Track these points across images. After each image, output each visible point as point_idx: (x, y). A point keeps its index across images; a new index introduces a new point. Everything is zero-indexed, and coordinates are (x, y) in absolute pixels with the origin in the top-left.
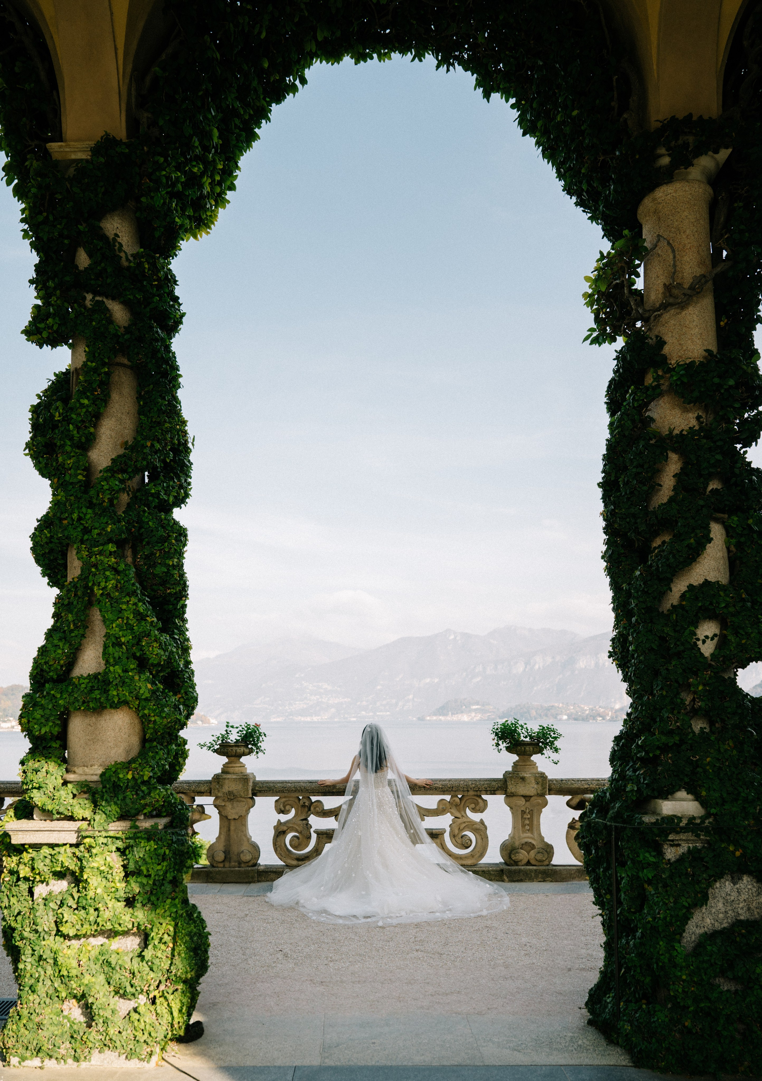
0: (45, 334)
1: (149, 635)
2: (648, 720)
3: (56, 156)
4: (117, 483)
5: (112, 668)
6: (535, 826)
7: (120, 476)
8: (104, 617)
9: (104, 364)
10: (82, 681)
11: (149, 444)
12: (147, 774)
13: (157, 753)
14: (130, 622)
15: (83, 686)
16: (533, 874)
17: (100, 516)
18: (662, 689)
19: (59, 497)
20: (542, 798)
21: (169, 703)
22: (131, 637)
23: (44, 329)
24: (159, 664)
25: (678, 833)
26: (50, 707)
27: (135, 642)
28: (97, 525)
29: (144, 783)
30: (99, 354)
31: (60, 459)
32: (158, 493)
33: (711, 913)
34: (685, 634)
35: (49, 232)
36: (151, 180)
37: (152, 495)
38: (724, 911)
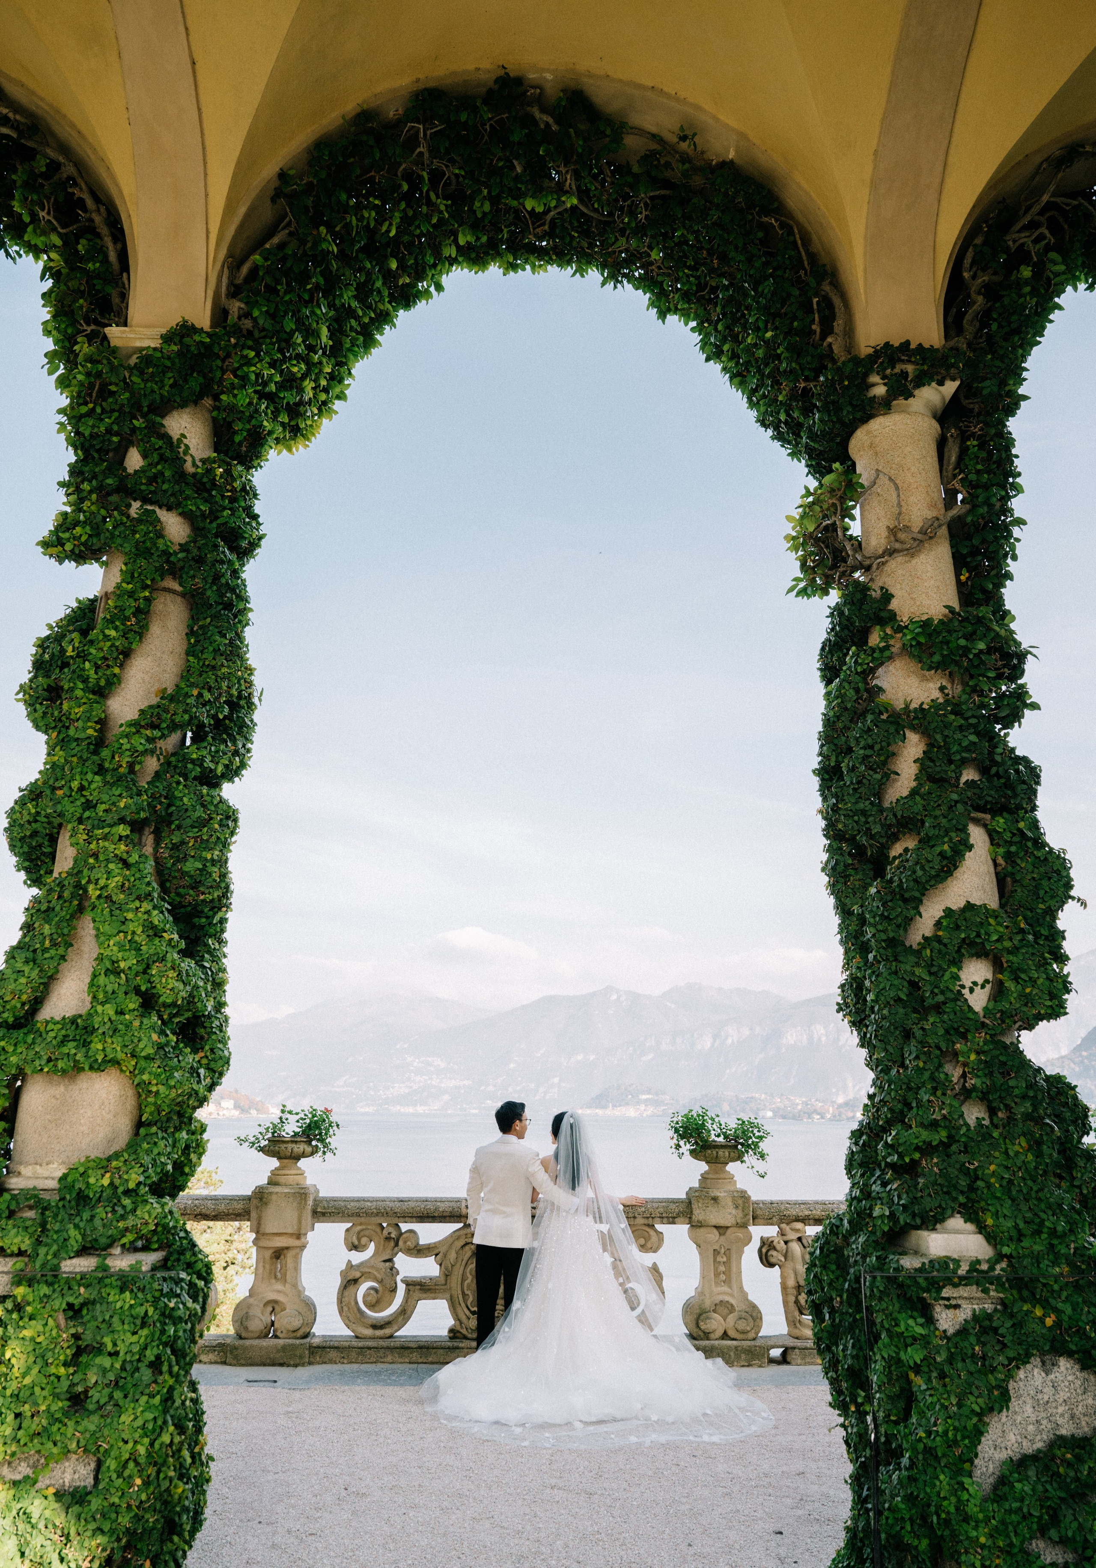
0: (69, 548)
1: (163, 959)
2: (900, 1106)
3: (117, 345)
4: (143, 741)
5: (99, 1008)
6: (734, 1276)
7: (148, 732)
8: (98, 929)
9: (145, 587)
10: (52, 1027)
11: (195, 692)
12: (134, 1177)
13: (155, 1143)
14: (136, 938)
15: (52, 1034)
16: (732, 1354)
17: (112, 785)
18: (917, 1058)
19: (56, 758)
20: (743, 1230)
21: (183, 1064)
22: (135, 962)
23: (68, 540)
24: (174, 1004)
25: (955, 1286)
27: (140, 968)
29: (127, 1192)
30: (140, 574)
31: (65, 706)
32: (202, 760)
33: (1014, 1424)
34: (946, 978)
35: (93, 426)
36: (236, 376)
37: (193, 761)
38: (1033, 1418)
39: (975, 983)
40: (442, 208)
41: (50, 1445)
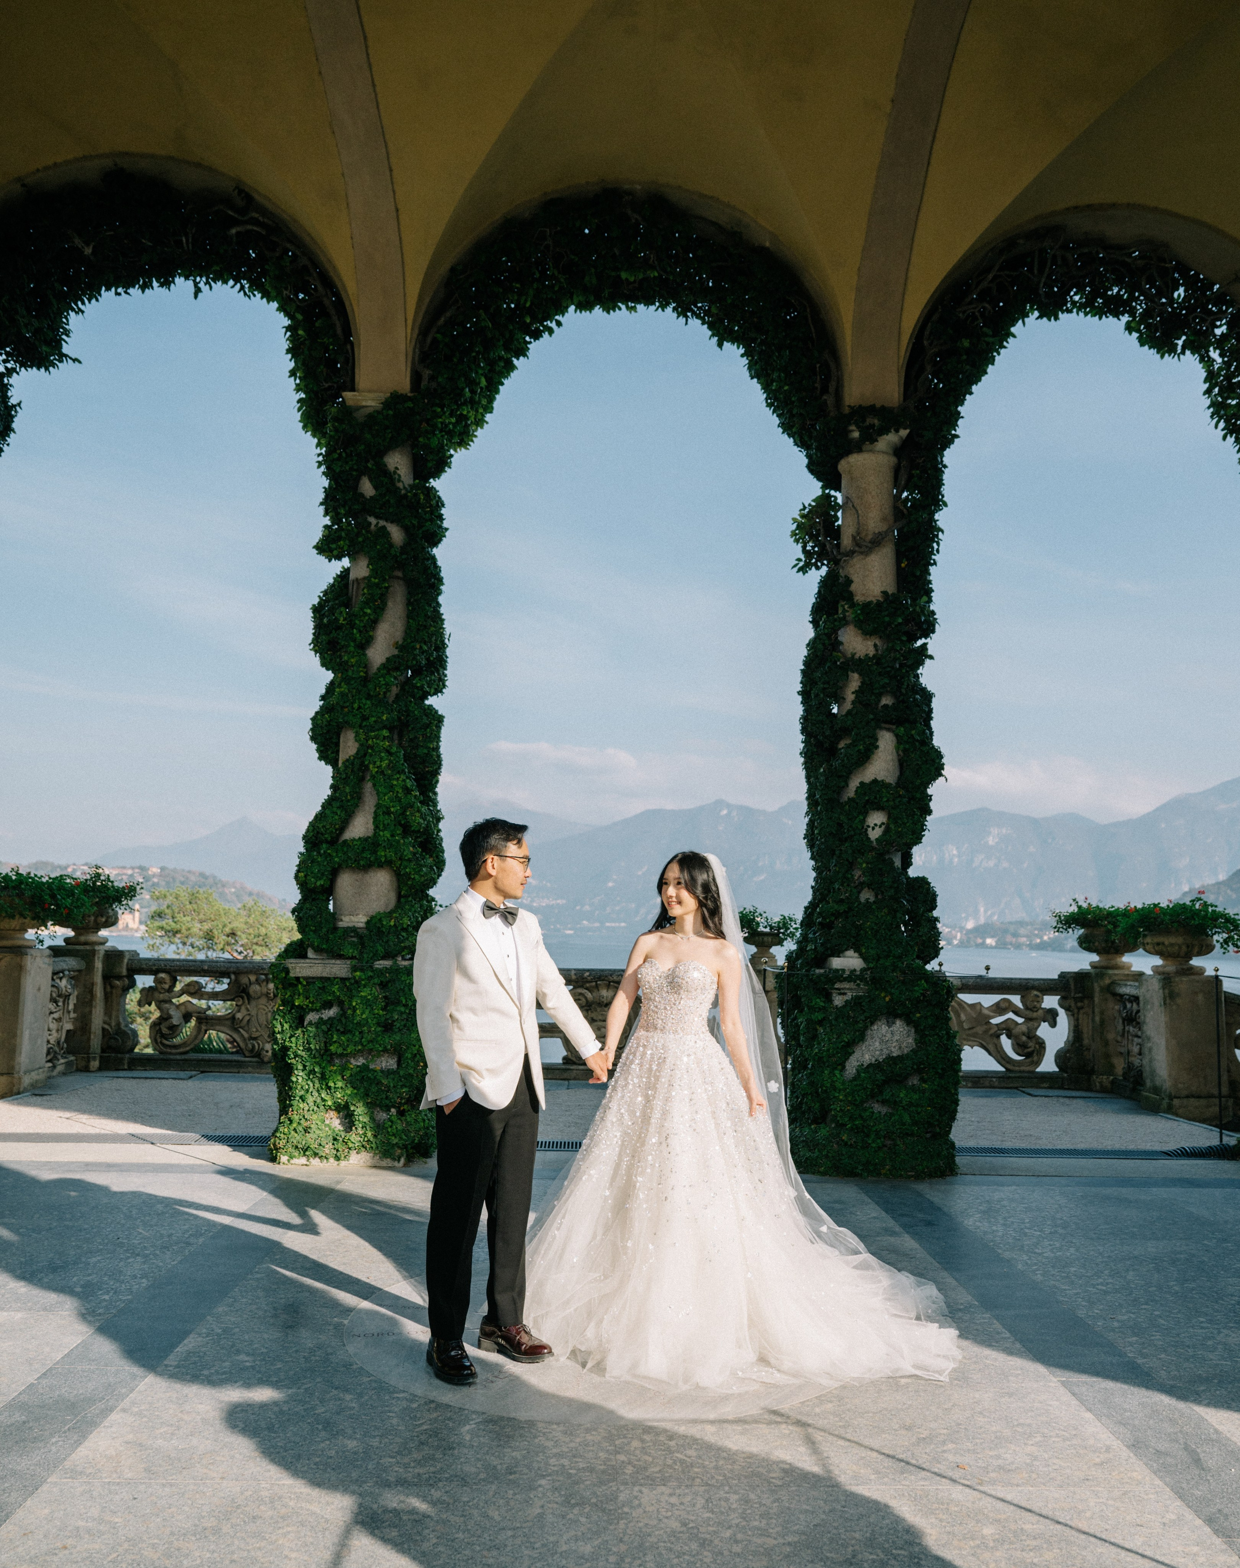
0: (335, 553)
1: (412, 807)
3: (349, 403)
5: (381, 833)
7: (391, 673)
8: (378, 790)
9: (384, 580)
10: (355, 843)
11: (418, 646)
14: (399, 795)
18: (835, 865)
22: (398, 808)
24: (419, 831)
25: (841, 981)
26: (325, 863)
27: (401, 811)
28: (374, 714)
30: (380, 571)
33: (869, 1050)
34: (856, 822)
35: (341, 466)
36: (428, 424)
37: (417, 688)
38: (879, 1048)
39: (876, 825)
40: (562, 280)
41: (377, 1046)
